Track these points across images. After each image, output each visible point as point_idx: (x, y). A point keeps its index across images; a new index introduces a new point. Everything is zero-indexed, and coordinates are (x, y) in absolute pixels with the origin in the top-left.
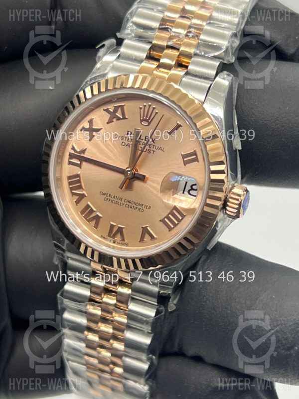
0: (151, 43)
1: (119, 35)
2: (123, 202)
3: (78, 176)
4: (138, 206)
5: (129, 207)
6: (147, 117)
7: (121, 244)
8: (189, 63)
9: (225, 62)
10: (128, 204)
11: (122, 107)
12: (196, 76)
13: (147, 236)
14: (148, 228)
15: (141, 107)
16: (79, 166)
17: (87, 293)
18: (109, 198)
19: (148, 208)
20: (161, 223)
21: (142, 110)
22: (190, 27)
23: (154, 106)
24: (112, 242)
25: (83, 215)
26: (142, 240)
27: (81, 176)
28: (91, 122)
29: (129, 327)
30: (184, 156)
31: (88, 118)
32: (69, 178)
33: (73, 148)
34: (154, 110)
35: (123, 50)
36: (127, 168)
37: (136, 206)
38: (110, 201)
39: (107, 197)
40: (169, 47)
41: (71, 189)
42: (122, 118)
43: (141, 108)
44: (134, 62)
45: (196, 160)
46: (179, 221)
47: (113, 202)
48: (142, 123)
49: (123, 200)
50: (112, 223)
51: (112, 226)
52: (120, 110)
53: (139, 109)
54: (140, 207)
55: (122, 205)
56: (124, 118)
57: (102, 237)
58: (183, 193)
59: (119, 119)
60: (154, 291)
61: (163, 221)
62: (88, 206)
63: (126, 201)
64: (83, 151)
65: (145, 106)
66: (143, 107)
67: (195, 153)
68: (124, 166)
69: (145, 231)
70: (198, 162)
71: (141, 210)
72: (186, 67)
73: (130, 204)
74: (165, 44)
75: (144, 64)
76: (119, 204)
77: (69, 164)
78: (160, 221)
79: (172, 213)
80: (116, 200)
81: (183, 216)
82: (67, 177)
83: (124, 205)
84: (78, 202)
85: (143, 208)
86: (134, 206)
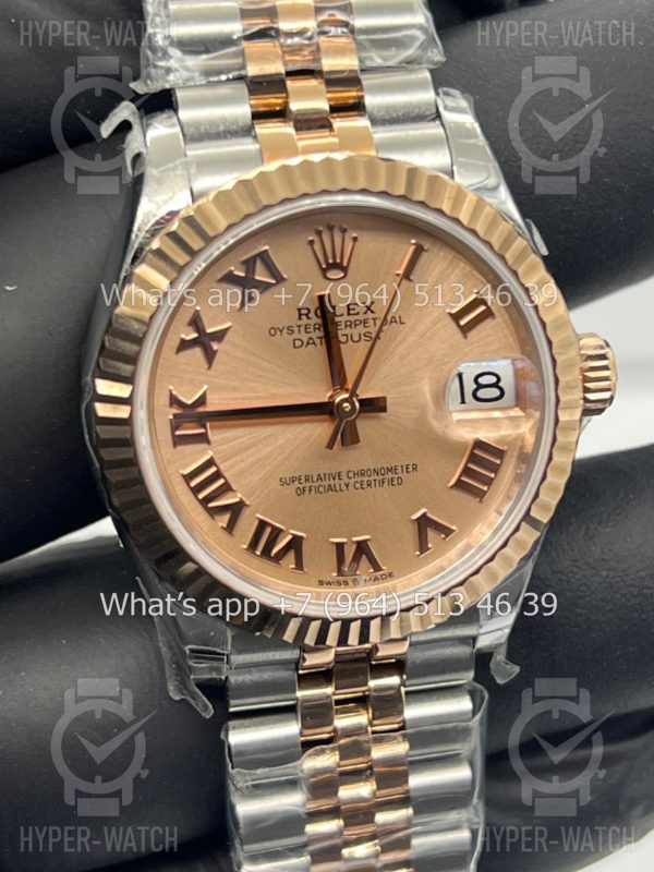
2: (347, 480)
3: (210, 463)
4: (388, 475)
5: (365, 486)
6: (334, 257)
10: (359, 479)
11: (263, 256)
13: (431, 534)
14: (429, 515)
15: (311, 238)
16: (203, 438)
18: (307, 485)
19: (410, 469)
20: (456, 492)
21: (317, 247)
25: (259, 553)
26: (423, 547)
27: (218, 461)
32: (189, 478)
33: (175, 401)
34: (347, 236)
36: (333, 397)
37: (381, 477)
38: (313, 492)
39: (302, 484)
41: (204, 501)
42: (274, 282)
43: (311, 242)
46: (495, 468)
47: (321, 489)
48: (329, 276)
49: (344, 476)
52: (259, 266)
54: (390, 475)
55: (344, 487)
59: (264, 287)
61: (459, 484)
62: (262, 525)
63: (351, 475)
64: (202, 401)
65: (319, 233)
66: (316, 238)
68: (321, 395)
69: (426, 524)
71: (395, 482)
73: (365, 479)
76: (338, 488)
77: (175, 445)
78: (452, 487)
79: (473, 458)
80: (326, 483)
81: (500, 454)
82: (184, 476)
83: (351, 486)
84: (230, 528)
85: (400, 475)
86: (376, 477)
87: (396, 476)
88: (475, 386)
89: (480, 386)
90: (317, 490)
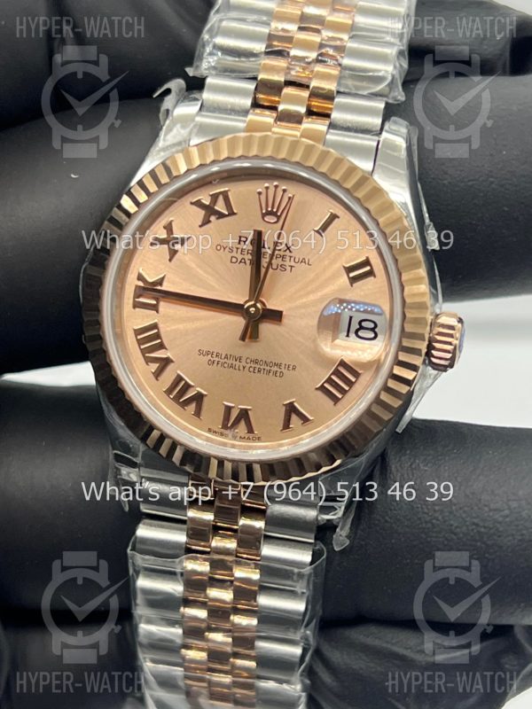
0: (255, 78)
1: (190, 71)
2: (244, 364)
3: (155, 326)
4: (272, 368)
5: (256, 371)
6: (273, 207)
7: (249, 438)
8: (331, 109)
9: (391, 101)
11: (225, 195)
12: (348, 129)
13: (294, 417)
14: (296, 404)
16: (155, 308)
17: (180, 537)
18: (217, 359)
19: (291, 368)
20: (319, 393)
21: (263, 197)
22: (321, 46)
23: (284, 188)
24: (230, 436)
25: (172, 397)
26: (287, 425)
27: (160, 326)
28: (169, 228)
29: (264, 589)
30: (349, 270)
31: (163, 221)
32: (138, 332)
33: (140, 277)
34: (286, 194)
35: (206, 95)
36: (246, 302)
37: (268, 368)
38: (219, 365)
40: (289, 83)
41: (143, 352)
42: (226, 213)
43: (260, 193)
44: (230, 114)
45: (371, 273)
46: (350, 384)
47: (226, 365)
48: (266, 219)
49: (243, 360)
50: (226, 403)
51: (228, 410)
52: (221, 200)
53: (257, 196)
54: (275, 369)
55: (241, 368)
56: (232, 213)
57: (210, 430)
58: (348, 336)
59: (220, 216)
60: (308, 518)
61: (322, 388)
62: (179, 379)
63: (248, 361)
64: (160, 282)
65: (267, 188)
66: (264, 191)
67: (367, 263)
68: (240, 297)
69: (291, 410)
70: (375, 276)
71: (278, 374)
72: (328, 116)
74: (281, 78)
75: (250, 117)
76: (237, 367)
77: (134, 307)
78: (317, 389)
79: (336, 372)
80: (230, 362)
81: (356, 375)
82: (135, 330)
83: (247, 369)
84: (157, 374)
85: (283, 370)
86: (265, 367)
87: (279, 370)
88: (358, 327)
89: (361, 328)
90: (223, 365)
